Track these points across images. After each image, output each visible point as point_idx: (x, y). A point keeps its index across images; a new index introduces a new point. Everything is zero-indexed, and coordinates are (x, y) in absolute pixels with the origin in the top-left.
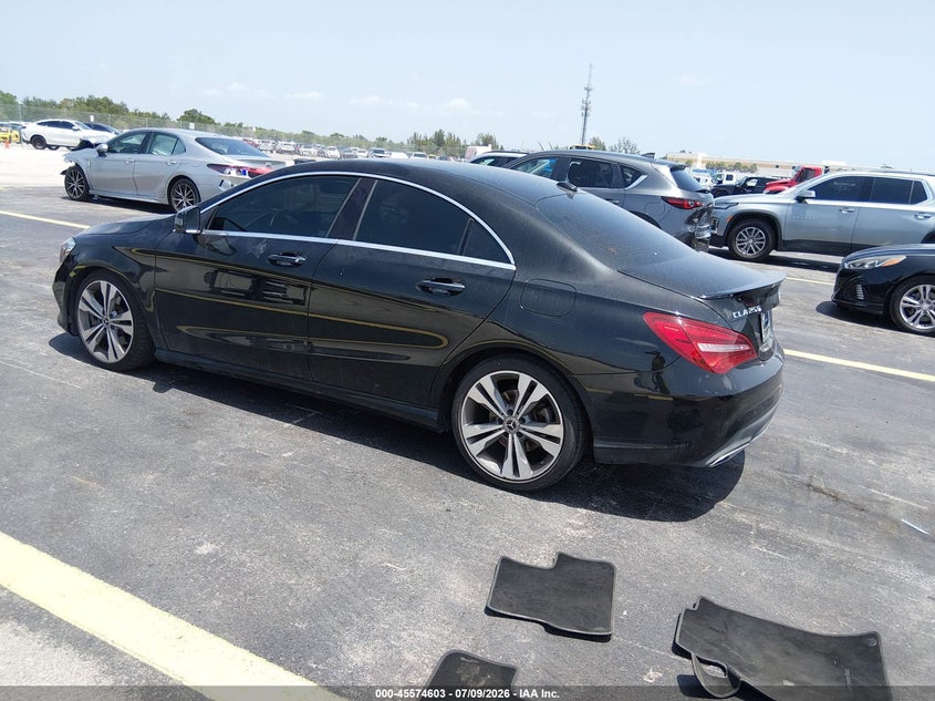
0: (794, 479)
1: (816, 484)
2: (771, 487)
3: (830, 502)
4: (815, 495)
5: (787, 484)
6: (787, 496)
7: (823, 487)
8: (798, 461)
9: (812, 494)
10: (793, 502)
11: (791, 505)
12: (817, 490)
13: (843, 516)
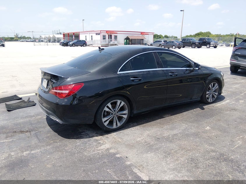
0: (35, 131)
1: (29, 133)
2: (39, 126)
3: (22, 130)
4: (27, 129)
5: (36, 129)
6: (34, 126)
7: (26, 133)
8: (38, 138)
9: (28, 130)
10: (31, 125)
11: (31, 124)
12: (27, 132)
13: (18, 128)
